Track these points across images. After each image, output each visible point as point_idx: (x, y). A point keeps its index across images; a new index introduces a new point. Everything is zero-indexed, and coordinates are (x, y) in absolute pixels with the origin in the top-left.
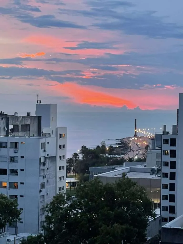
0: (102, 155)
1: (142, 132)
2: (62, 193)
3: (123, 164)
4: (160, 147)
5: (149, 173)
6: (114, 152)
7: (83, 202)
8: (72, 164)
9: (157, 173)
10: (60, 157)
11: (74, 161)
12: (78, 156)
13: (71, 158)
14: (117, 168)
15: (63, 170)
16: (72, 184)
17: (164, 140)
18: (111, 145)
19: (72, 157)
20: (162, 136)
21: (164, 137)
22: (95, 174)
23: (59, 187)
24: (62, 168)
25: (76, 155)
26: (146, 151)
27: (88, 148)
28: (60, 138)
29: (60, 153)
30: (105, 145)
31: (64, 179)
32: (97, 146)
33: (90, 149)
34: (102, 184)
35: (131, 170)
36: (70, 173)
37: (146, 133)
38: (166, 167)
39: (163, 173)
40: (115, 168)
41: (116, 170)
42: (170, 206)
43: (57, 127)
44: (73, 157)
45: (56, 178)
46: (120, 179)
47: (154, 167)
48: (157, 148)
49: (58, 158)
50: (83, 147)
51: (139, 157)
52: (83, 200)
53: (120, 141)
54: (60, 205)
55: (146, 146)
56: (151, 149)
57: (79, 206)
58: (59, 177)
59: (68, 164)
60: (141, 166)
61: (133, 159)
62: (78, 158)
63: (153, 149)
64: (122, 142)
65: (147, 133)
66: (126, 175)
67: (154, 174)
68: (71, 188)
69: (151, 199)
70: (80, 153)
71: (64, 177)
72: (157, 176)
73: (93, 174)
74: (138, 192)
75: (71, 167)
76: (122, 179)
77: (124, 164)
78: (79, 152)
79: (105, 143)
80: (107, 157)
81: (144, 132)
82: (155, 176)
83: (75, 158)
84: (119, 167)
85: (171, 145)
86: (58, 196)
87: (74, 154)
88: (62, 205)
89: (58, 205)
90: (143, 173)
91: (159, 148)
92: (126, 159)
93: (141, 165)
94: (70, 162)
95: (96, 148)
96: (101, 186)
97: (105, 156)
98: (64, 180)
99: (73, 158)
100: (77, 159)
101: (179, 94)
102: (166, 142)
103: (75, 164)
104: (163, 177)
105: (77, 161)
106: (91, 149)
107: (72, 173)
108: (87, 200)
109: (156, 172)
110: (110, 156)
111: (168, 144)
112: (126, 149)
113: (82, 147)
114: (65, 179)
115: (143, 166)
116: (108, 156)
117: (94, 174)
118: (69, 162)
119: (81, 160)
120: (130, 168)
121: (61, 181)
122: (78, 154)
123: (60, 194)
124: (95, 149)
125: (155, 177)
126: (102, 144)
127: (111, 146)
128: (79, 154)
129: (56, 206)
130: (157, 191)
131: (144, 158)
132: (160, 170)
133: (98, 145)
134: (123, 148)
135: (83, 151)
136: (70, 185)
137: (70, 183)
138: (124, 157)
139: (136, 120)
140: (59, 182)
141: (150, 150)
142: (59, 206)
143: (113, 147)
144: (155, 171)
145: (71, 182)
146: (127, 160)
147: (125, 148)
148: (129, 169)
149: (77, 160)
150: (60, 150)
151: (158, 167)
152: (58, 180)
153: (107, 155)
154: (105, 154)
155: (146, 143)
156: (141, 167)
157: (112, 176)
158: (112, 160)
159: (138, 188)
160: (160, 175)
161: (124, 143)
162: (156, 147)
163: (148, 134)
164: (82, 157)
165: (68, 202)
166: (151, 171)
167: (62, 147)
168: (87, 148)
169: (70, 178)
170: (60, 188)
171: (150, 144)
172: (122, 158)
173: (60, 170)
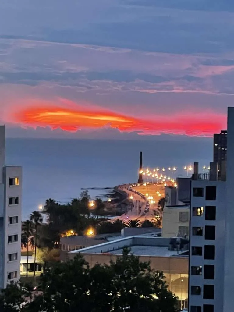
0: (82, 215)
1: (152, 175)
2: (16, 283)
3: (120, 232)
4: (185, 201)
5: (167, 248)
6: (104, 211)
7: (53, 299)
8: (30, 232)
9: (182, 247)
10: (11, 219)
11: (34, 226)
12: (40, 218)
13: (28, 221)
14: (109, 239)
15: (16, 242)
16: (29, 266)
17: (194, 189)
18: (99, 198)
19: (29, 219)
20: (191, 182)
21: (195, 184)
22: (72, 249)
23: (7, 273)
24: (13, 238)
25: (36, 215)
26: (160, 208)
27: (58, 204)
28: (10, 186)
29: (10, 211)
30: (88, 198)
31: (16, 258)
32: (73, 200)
33: (62, 204)
34: (88, 267)
35: (136, 243)
36: (25, 247)
37: (159, 176)
38: (197, 236)
39: (193, 248)
40: (106, 238)
41: (108, 241)
42: (205, 306)
43: (5, 166)
44: (31, 219)
45: (3, 257)
46: (120, 258)
47: (175, 236)
48: (180, 203)
49: (7, 221)
50: (49, 200)
51: (148, 219)
52: (53, 296)
53: (114, 191)
54: (13, 304)
55: (159, 199)
56: (170, 205)
57: (45, 305)
58: (8, 255)
59: (23, 232)
60: (153, 235)
61: (137, 223)
62: (41, 220)
63: (173, 205)
64: (117, 193)
65: (162, 176)
66: (130, 251)
67: (176, 249)
68: (27, 273)
69: (174, 294)
70: (44, 212)
71: (16, 254)
72: (180, 252)
73: (67, 250)
74: (152, 280)
75: (28, 236)
76: (122, 257)
77: (123, 231)
78: (42, 211)
79: (88, 194)
80: (92, 219)
81: (156, 175)
82: (178, 253)
83: (36, 221)
84: (114, 236)
85: (207, 199)
86: (9, 288)
87: (33, 214)
88: (16, 304)
89: (10, 304)
90: (157, 248)
91: (184, 204)
92: (125, 223)
93: (151, 234)
94: (26, 227)
95: (72, 203)
96: (86, 271)
97: (88, 217)
98: (17, 260)
99: (32, 222)
100: (39, 222)
101: (229, 108)
102: (198, 192)
103: (34, 231)
104: (193, 254)
105: (38, 227)
106: (64, 206)
107: (30, 247)
108: (60, 296)
109: (179, 246)
110: (97, 217)
111: (202, 195)
112: (124, 205)
113: (47, 201)
114: (18, 258)
115: (156, 235)
116: (94, 217)
117: (69, 250)
118: (24, 227)
119: (46, 224)
120: (133, 238)
121: (11, 261)
122: (40, 213)
123: (14, 285)
124: (71, 205)
125: (178, 255)
126: (82, 196)
127: (97, 199)
128: (42, 215)
129: (5, 306)
130: (182, 278)
131: (156, 220)
132: (188, 242)
133: (75, 198)
134: (118, 203)
135: (48, 207)
136: (26, 269)
137: (26, 265)
138: (120, 219)
139: (141, 153)
140: (8, 262)
141: (167, 206)
142: (11, 306)
143: (103, 201)
144: (178, 243)
145: (28, 263)
146: (127, 225)
147: (124, 203)
148: (131, 240)
149: (38, 224)
150: (10, 206)
151: (182, 236)
152: (7, 259)
153: (92, 215)
154: (89, 215)
155: (160, 195)
156: (152, 237)
157: (102, 253)
158: (100, 224)
159: (151, 273)
160: (188, 250)
161: (121, 194)
162: (179, 201)
163: (162, 178)
164: (47, 219)
165: (26, 299)
166: (171, 243)
167: (14, 201)
168: (56, 203)
169: (27, 257)
170: (10, 274)
171: (169, 196)
172: (118, 220)
173: (10, 243)
